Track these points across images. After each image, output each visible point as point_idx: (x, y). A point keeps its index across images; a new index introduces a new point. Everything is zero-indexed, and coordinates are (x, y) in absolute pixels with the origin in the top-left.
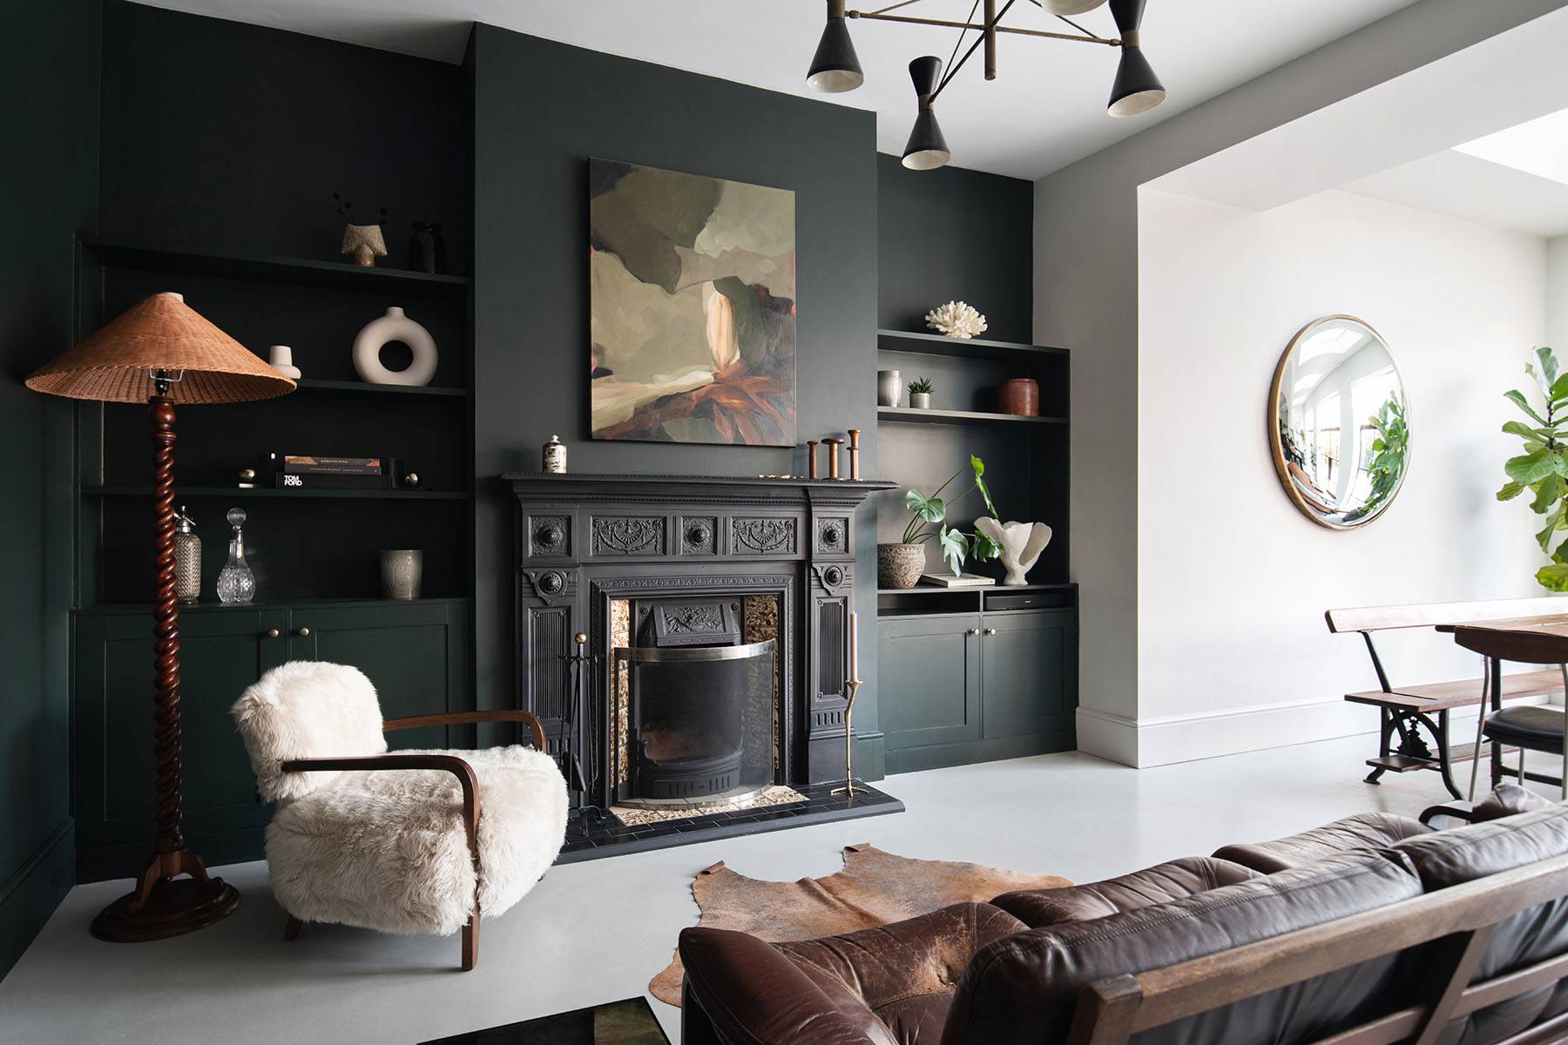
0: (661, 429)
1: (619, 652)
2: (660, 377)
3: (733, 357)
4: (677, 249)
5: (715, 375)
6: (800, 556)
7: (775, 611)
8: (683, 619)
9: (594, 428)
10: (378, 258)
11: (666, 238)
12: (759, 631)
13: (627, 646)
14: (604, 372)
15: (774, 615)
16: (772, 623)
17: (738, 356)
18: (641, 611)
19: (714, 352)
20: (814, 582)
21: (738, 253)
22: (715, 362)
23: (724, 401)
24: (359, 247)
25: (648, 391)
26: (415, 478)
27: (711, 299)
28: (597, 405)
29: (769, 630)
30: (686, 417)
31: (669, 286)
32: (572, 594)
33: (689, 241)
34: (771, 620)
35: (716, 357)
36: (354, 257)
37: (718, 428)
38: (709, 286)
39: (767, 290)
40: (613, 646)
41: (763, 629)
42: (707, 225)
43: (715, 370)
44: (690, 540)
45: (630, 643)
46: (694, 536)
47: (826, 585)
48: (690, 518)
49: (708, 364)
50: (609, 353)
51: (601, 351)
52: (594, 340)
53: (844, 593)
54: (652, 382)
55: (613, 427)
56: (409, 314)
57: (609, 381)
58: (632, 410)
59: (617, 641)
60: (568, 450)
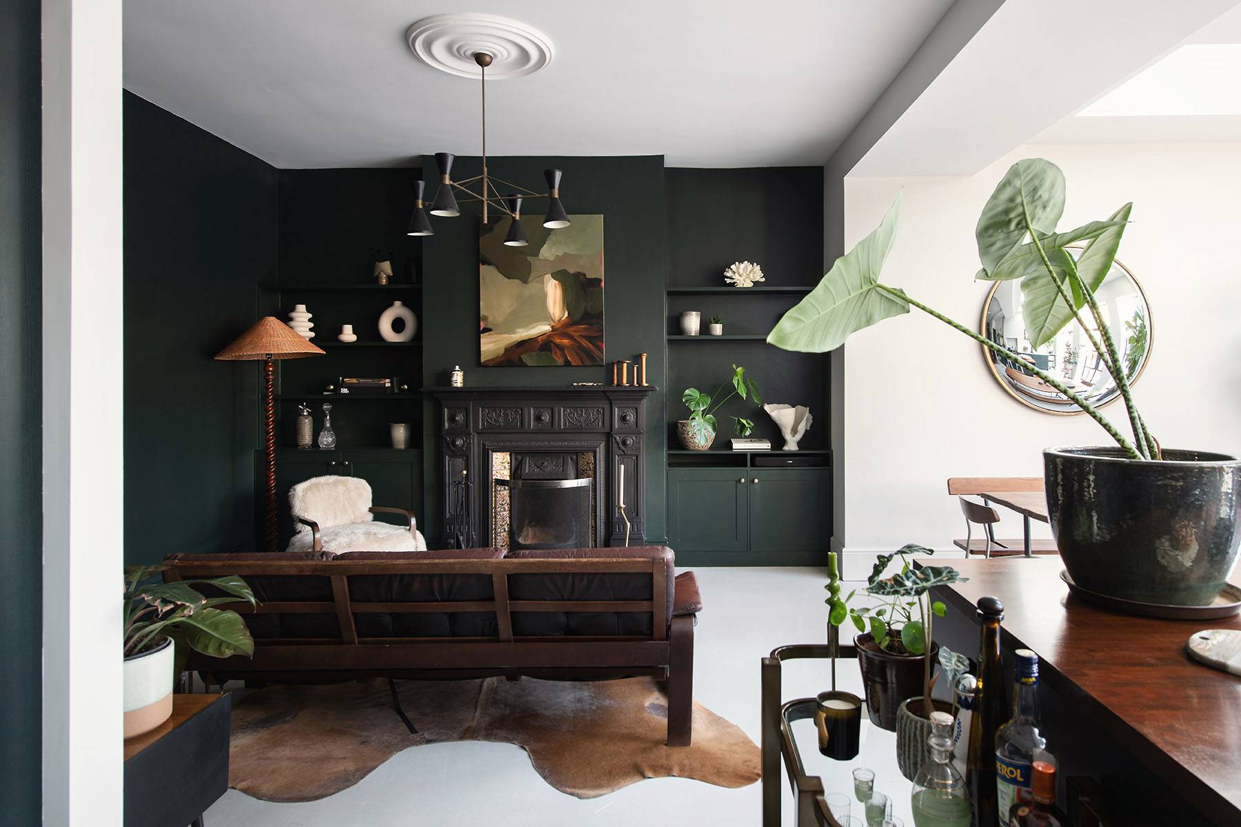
0: (520, 359)
1: (501, 482)
2: (519, 330)
3: (563, 315)
4: (529, 258)
5: (552, 327)
6: (607, 430)
7: (592, 461)
8: (539, 464)
9: (482, 360)
11: (522, 253)
12: (585, 473)
13: (508, 478)
14: (487, 330)
15: (592, 464)
16: (591, 469)
17: (566, 315)
18: (516, 459)
19: (551, 314)
20: (615, 445)
21: (565, 255)
22: (552, 319)
23: (558, 341)
24: (380, 274)
25: (513, 338)
26: (406, 387)
27: (550, 284)
28: (483, 348)
29: (590, 472)
30: (534, 351)
31: (525, 281)
32: (469, 448)
33: (536, 254)
34: (591, 467)
35: (553, 317)
37: (555, 357)
38: (548, 277)
39: (585, 275)
40: (494, 478)
41: (587, 472)
42: (547, 242)
43: (552, 324)
44: (537, 420)
45: (510, 476)
46: (538, 418)
47: (621, 447)
48: (537, 408)
49: (549, 320)
50: (490, 319)
51: (486, 318)
52: (482, 313)
53: (633, 452)
54: (515, 333)
55: (493, 359)
56: (405, 304)
57: (489, 335)
58: (504, 349)
59: (499, 475)
60: (464, 374)
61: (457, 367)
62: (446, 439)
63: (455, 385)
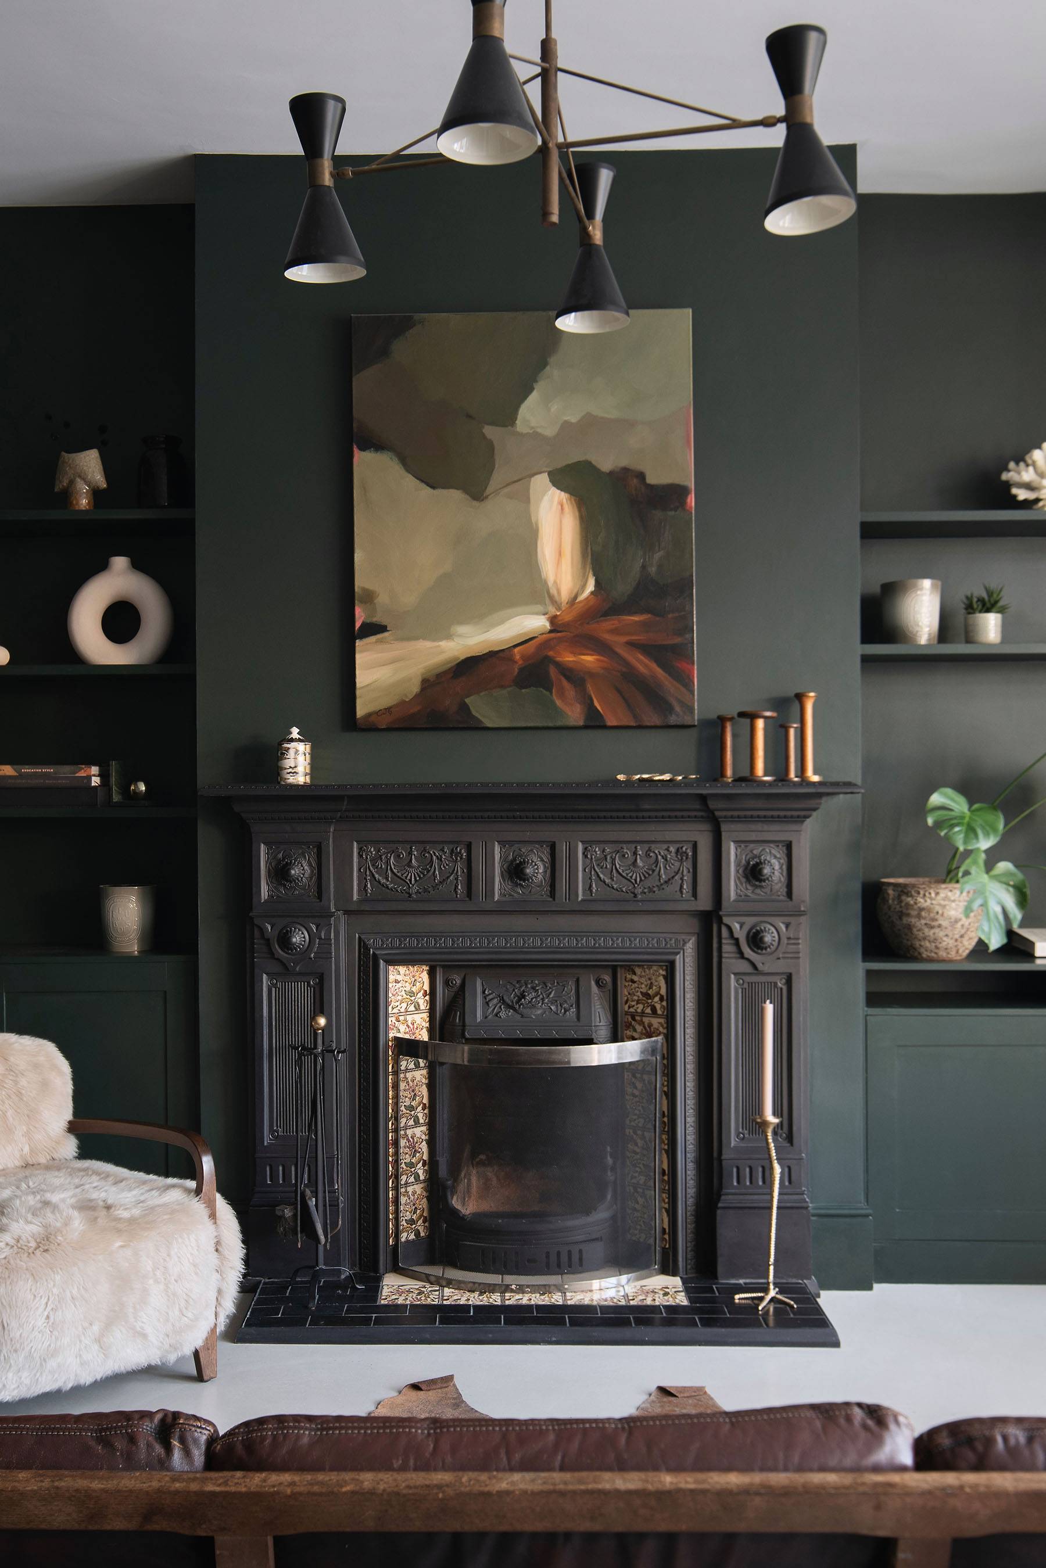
0: (464, 708)
1: (408, 1047)
2: (462, 629)
3: (583, 587)
4: (489, 431)
5: (553, 620)
6: (704, 903)
7: (663, 992)
8: (511, 998)
9: (361, 711)
10: (96, 494)
11: (469, 416)
12: (642, 1023)
13: (426, 1038)
14: (374, 629)
15: (662, 999)
16: (659, 1012)
17: (591, 587)
18: (447, 983)
19: (550, 583)
20: (728, 948)
21: (590, 422)
22: (551, 598)
23: (568, 658)
24: (72, 482)
25: (443, 652)
26: (142, 787)
27: (546, 498)
28: (363, 678)
29: (656, 1022)
30: (503, 687)
31: (477, 493)
32: (325, 954)
33: (507, 417)
34: (658, 1006)
35: (554, 591)
36: (66, 496)
37: (558, 702)
38: (541, 481)
39: (641, 476)
40: (392, 1034)
41: (646, 1020)
42: (536, 386)
43: (553, 611)
44: (511, 878)
45: (431, 1030)
46: (516, 872)
47: (747, 952)
48: (511, 843)
49: (541, 602)
50: (383, 599)
51: (369, 597)
52: (361, 581)
53: (781, 966)
54: (449, 637)
55: (388, 710)
56: (138, 565)
57: (381, 641)
58: (420, 679)
59: (403, 1028)
60: (312, 748)
61: (295, 732)
62: (262, 930)
63: (291, 780)
